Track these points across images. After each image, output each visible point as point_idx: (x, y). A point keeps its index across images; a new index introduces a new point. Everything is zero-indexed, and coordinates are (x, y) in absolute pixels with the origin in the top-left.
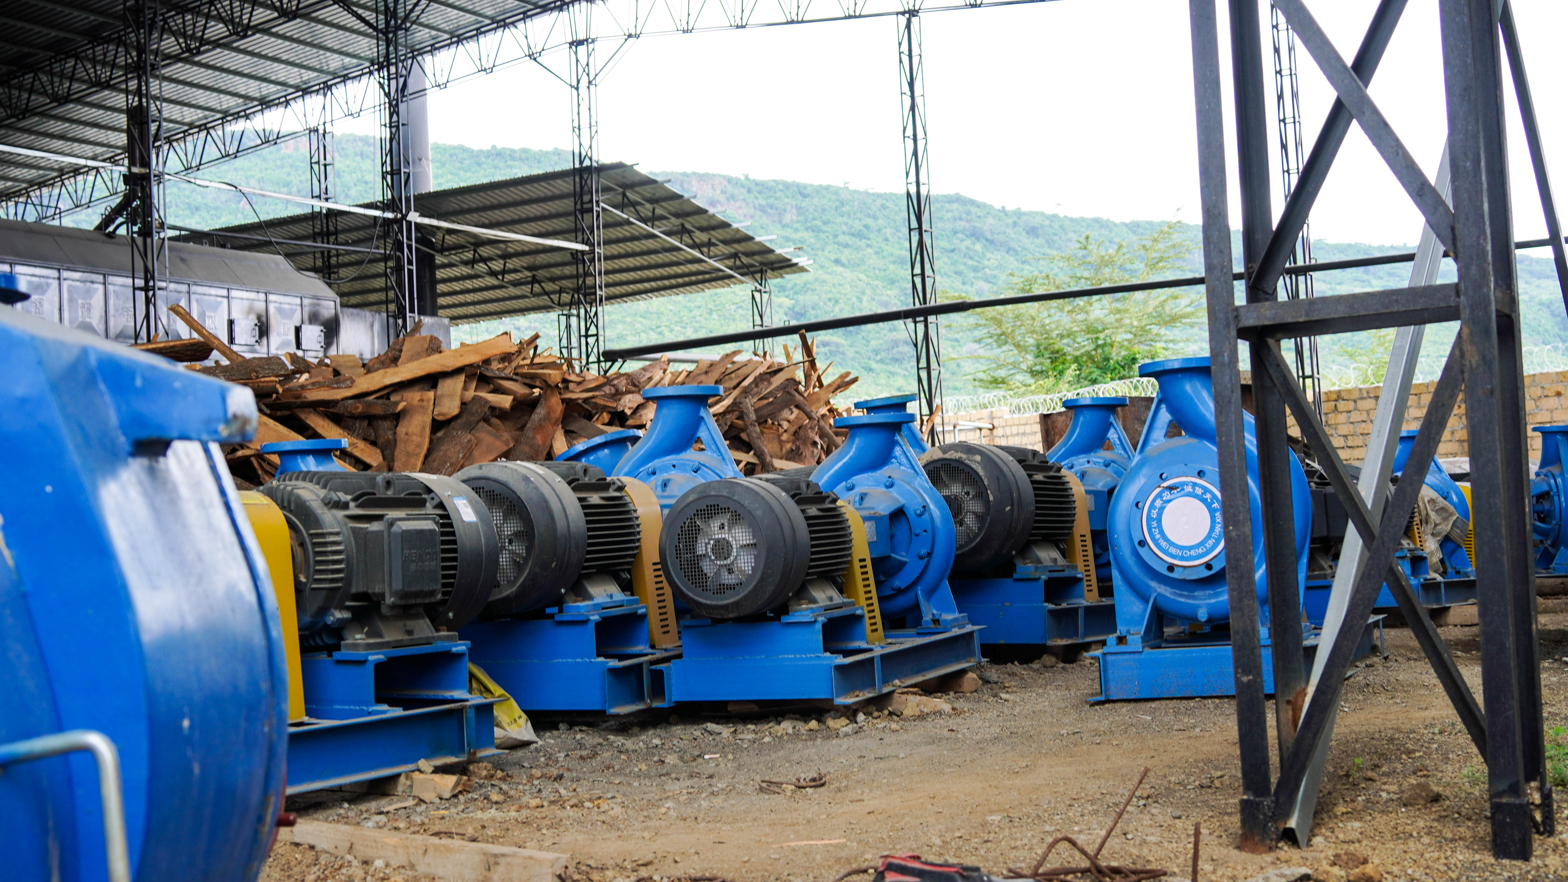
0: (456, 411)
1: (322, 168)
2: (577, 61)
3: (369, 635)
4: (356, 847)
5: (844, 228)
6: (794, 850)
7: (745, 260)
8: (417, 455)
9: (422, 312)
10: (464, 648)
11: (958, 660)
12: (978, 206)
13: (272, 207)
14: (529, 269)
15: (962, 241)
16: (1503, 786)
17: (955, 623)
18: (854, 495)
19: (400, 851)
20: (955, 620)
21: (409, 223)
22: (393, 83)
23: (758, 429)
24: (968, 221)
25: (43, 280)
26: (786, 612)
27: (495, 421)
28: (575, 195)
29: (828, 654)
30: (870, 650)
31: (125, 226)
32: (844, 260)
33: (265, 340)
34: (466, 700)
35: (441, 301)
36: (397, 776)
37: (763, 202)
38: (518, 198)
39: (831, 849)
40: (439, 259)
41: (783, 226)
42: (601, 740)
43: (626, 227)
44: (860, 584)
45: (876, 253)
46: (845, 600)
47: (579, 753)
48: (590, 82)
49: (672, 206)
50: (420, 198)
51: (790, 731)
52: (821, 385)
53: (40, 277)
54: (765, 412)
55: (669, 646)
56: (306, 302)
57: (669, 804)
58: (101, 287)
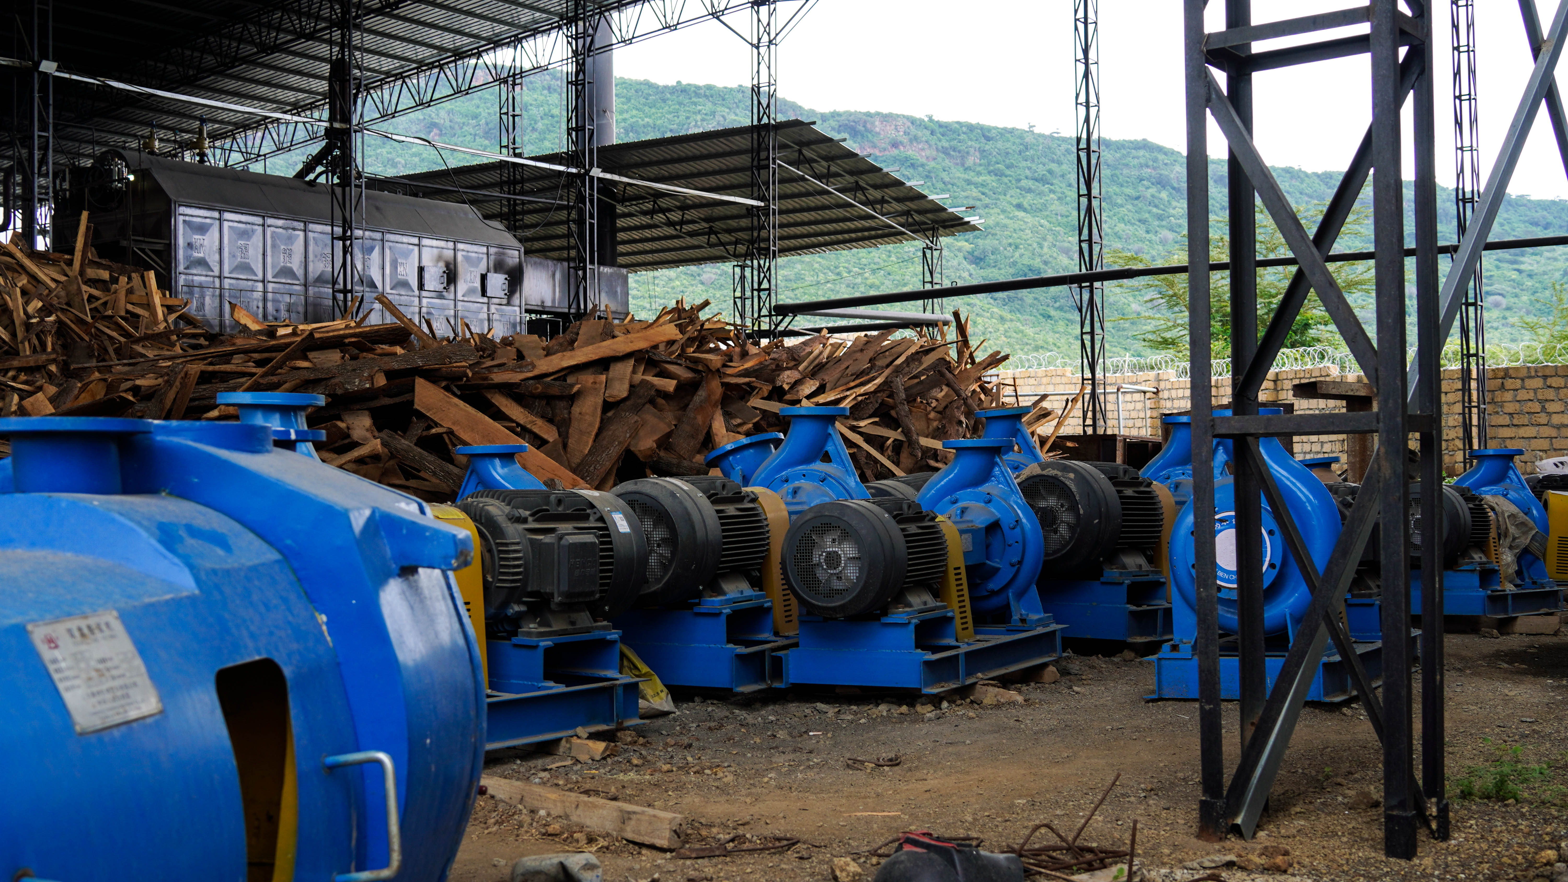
0: (625, 394)
1: (511, 119)
2: (759, 20)
3: (540, 624)
4: (526, 799)
5: (1028, 172)
6: (858, 819)
7: (917, 217)
8: (589, 433)
9: (600, 263)
10: (616, 636)
11: (1041, 654)
12: (1166, 154)
13: (461, 139)
14: (706, 220)
15: (1148, 188)
16: (1394, 802)
17: (1040, 622)
18: (955, 509)
19: (559, 804)
20: (1039, 620)
21: (592, 178)
22: (581, 42)
23: (906, 407)
24: (1154, 168)
25: (249, 226)
26: (885, 613)
27: (660, 401)
28: (752, 151)
29: (919, 651)
30: (958, 647)
31: (324, 176)
32: (1026, 205)
33: (452, 288)
34: (617, 679)
35: (621, 248)
36: (559, 740)
37: (946, 145)
38: (698, 153)
39: (887, 820)
40: (620, 209)
41: (966, 169)
42: (728, 714)
43: (801, 183)
44: (953, 589)
45: (1059, 199)
46: (938, 604)
47: (708, 724)
48: (770, 42)
49: (848, 163)
50: (603, 150)
51: (885, 714)
52: (973, 362)
53: (246, 223)
54: (914, 391)
55: (791, 634)
56: (492, 250)
57: (772, 775)
58: (301, 234)
